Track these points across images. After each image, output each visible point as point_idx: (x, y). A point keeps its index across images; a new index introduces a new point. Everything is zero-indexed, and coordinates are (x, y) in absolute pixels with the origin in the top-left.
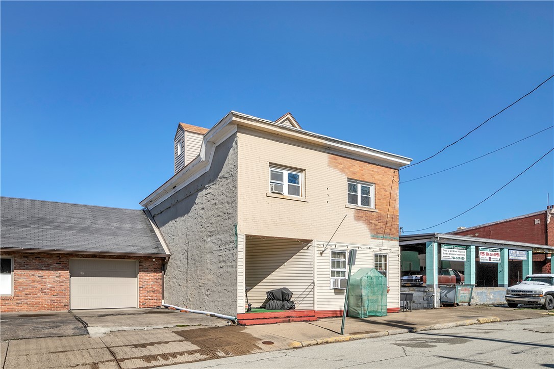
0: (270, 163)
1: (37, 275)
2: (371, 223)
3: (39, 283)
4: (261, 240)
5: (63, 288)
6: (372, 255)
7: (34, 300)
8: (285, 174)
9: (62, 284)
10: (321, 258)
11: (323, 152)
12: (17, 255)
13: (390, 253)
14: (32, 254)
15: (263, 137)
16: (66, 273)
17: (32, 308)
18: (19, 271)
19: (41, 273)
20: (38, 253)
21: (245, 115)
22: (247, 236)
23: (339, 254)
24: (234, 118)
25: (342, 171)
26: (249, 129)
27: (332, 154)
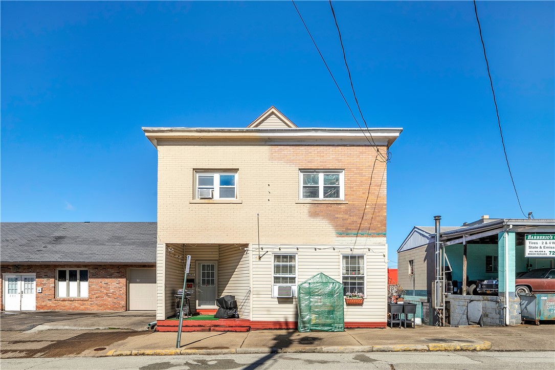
0: (194, 169)
1: (103, 282)
2: (337, 218)
3: (105, 288)
4: (191, 248)
5: (121, 292)
6: (337, 257)
7: (102, 302)
8: (217, 177)
9: (121, 289)
10: (259, 263)
11: (263, 145)
12: (91, 267)
13: (369, 253)
14: (101, 265)
16: (123, 281)
17: (101, 308)
18: (92, 279)
19: (107, 280)
20: (105, 265)
21: (156, 129)
22: (168, 245)
23: (285, 257)
24: (147, 134)
25: (291, 162)
26: (170, 140)
27: (275, 145)
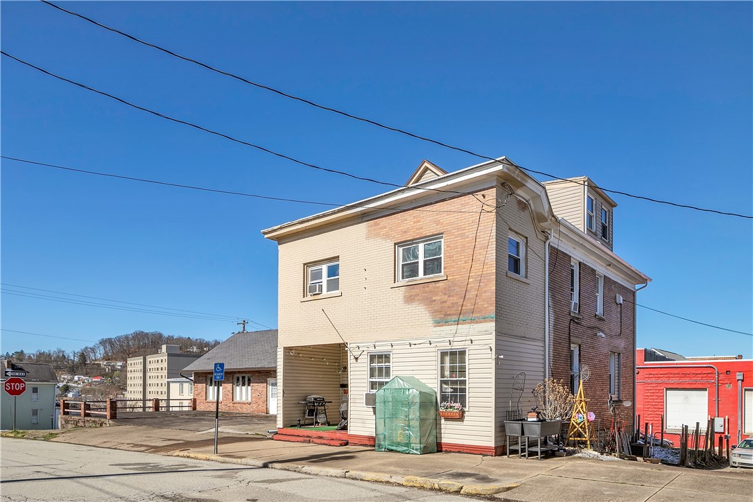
0: (304, 264)
2: (435, 301)
6: (434, 354)
8: (324, 269)
10: (357, 365)
11: (360, 223)
13: (472, 347)
15: (298, 239)
22: (285, 349)
23: (380, 357)
24: (266, 236)
25: (387, 236)
27: (371, 220)
